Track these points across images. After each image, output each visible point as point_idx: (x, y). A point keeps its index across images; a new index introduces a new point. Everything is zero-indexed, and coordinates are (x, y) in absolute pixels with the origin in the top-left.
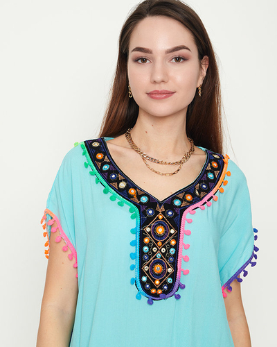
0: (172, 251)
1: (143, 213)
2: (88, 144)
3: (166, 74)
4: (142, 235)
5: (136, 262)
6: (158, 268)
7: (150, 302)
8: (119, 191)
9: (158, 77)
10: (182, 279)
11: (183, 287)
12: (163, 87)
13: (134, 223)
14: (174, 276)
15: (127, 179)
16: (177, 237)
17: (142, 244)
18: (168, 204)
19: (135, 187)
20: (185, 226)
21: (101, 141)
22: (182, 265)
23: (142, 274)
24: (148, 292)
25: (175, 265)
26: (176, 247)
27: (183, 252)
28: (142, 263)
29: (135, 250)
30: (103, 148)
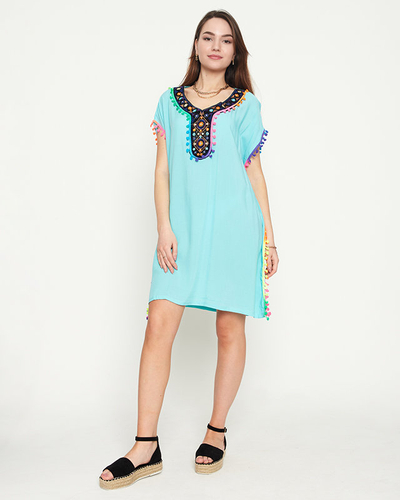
0: (207, 134)
1: (193, 117)
2: (175, 89)
3: (220, 47)
4: (192, 127)
5: (189, 141)
6: (201, 144)
7: (197, 161)
8: (184, 108)
9: (217, 48)
10: (213, 147)
11: (213, 151)
12: (217, 53)
13: (189, 123)
14: (209, 146)
15: (188, 103)
16: (209, 127)
17: (192, 132)
18: (206, 111)
19: (192, 106)
20: (214, 121)
21: (182, 87)
22: (213, 140)
23: (193, 147)
24: (195, 155)
25: (209, 141)
26: (209, 131)
27: (213, 134)
28: (192, 141)
29: (189, 135)
30: (182, 91)
